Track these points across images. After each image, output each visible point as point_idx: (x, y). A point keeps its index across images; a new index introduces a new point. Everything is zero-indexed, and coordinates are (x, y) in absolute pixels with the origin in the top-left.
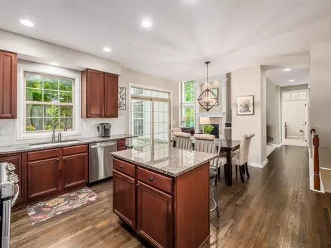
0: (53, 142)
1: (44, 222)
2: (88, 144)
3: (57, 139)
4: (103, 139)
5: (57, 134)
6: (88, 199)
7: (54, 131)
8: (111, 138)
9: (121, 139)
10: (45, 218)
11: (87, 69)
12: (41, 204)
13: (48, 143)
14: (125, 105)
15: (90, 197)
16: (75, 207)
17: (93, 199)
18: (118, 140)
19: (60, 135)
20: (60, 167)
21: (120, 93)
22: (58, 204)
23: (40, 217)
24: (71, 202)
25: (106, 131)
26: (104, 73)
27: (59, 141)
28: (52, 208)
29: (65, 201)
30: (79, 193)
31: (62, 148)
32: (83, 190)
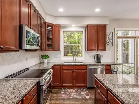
0: (73, 62)
1: (65, 99)
2: (87, 65)
3: (74, 61)
4: (96, 64)
5: (75, 58)
6: (85, 96)
7: (73, 57)
8: (102, 64)
9: (108, 65)
10: (66, 97)
11: (88, 25)
12: (66, 89)
13: (71, 62)
14: (112, 43)
15: (86, 95)
16: (78, 98)
17: (87, 97)
18: (105, 65)
19: (76, 59)
20: (74, 75)
21: (109, 36)
22: (72, 93)
23: (64, 96)
24: (77, 94)
25: (98, 59)
26: (97, 25)
27: (75, 62)
28: (69, 93)
29: (75, 92)
30: (82, 91)
31: (75, 65)
32: (84, 90)
